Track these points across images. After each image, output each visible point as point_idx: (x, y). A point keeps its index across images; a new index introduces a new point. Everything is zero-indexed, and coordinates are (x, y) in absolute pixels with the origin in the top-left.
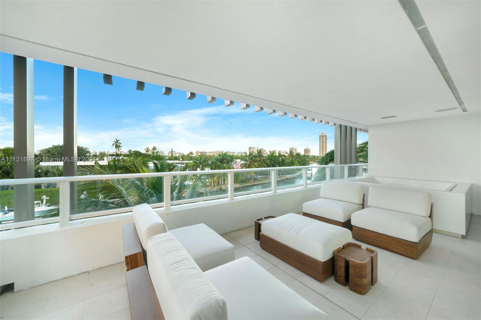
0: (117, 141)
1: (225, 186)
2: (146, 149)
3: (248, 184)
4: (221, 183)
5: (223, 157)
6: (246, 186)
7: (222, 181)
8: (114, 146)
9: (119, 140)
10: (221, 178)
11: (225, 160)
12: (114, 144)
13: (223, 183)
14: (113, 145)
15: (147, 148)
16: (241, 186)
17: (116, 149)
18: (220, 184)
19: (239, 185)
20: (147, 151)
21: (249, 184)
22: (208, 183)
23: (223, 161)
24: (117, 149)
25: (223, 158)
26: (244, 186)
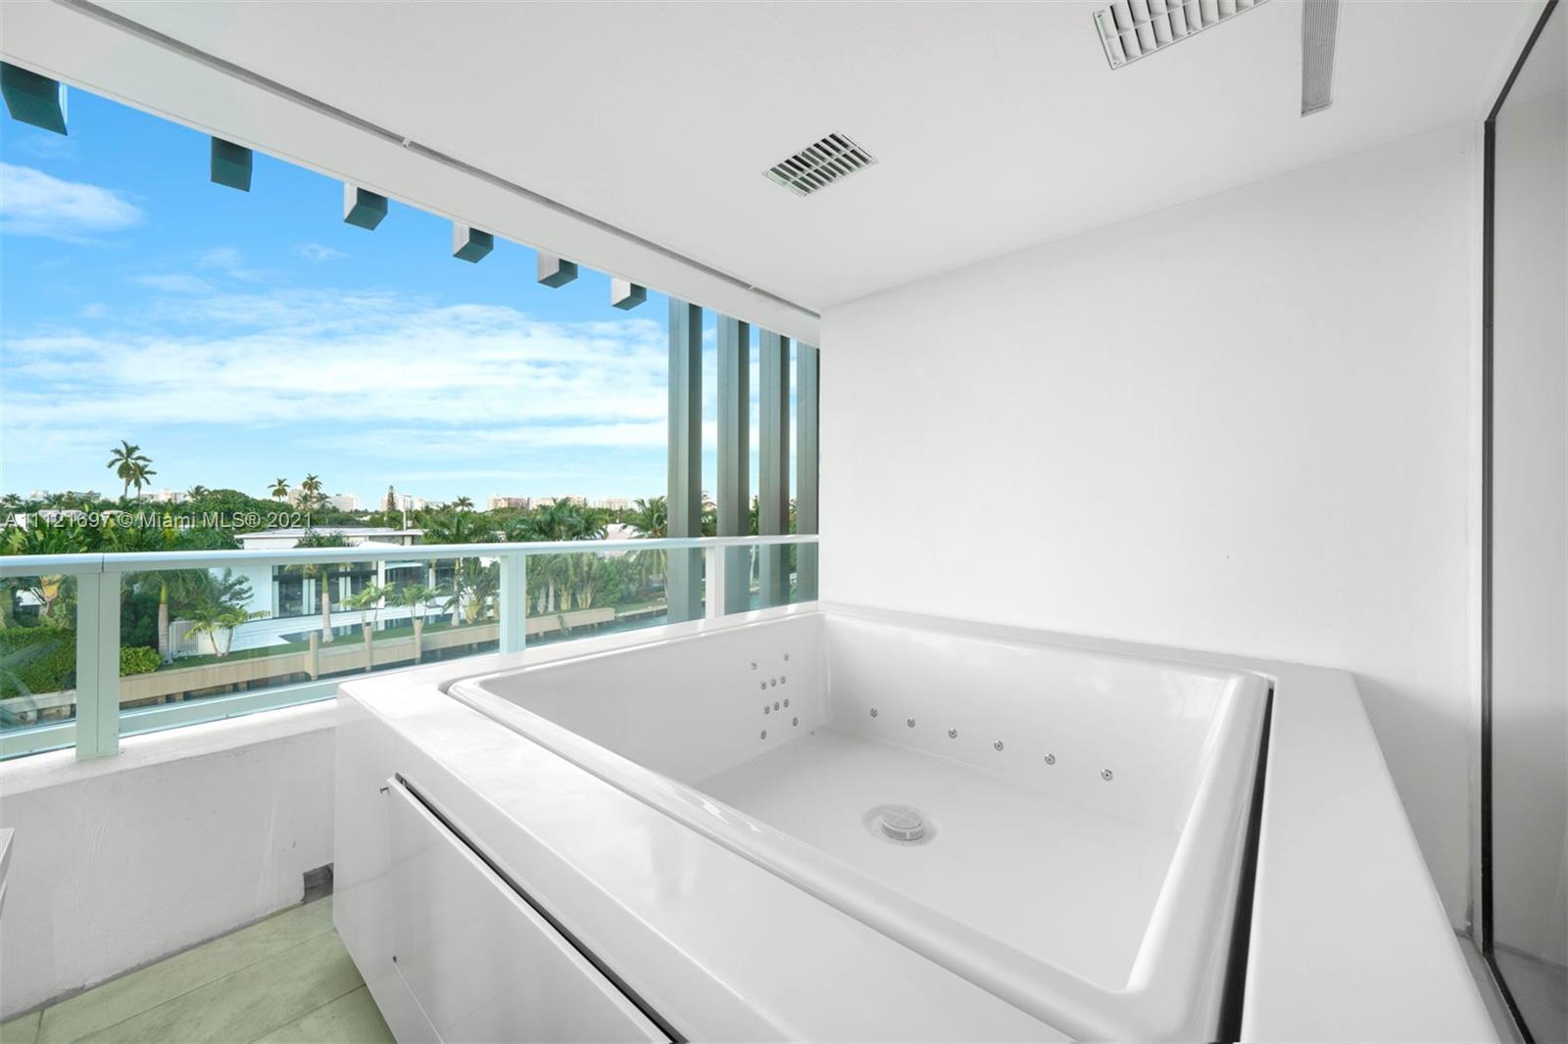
0: (131, 451)
1: (560, 617)
2: (276, 483)
3: (647, 607)
4: (546, 607)
5: (552, 514)
6: (640, 615)
7: (547, 602)
8: (113, 467)
9: (136, 448)
10: (543, 591)
11: (559, 524)
12: (118, 460)
13: (551, 608)
14: (110, 466)
15: (280, 482)
16: (621, 615)
17: (128, 483)
18: (541, 611)
19: (612, 610)
20: (280, 492)
21: (650, 609)
22: (492, 611)
23: (552, 529)
24: (133, 482)
25: (553, 520)
26: (634, 615)
